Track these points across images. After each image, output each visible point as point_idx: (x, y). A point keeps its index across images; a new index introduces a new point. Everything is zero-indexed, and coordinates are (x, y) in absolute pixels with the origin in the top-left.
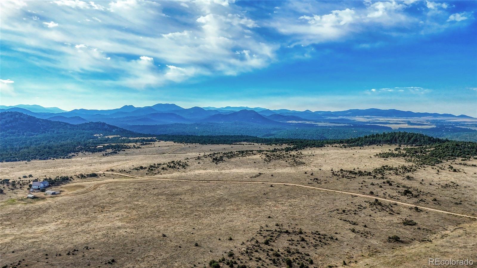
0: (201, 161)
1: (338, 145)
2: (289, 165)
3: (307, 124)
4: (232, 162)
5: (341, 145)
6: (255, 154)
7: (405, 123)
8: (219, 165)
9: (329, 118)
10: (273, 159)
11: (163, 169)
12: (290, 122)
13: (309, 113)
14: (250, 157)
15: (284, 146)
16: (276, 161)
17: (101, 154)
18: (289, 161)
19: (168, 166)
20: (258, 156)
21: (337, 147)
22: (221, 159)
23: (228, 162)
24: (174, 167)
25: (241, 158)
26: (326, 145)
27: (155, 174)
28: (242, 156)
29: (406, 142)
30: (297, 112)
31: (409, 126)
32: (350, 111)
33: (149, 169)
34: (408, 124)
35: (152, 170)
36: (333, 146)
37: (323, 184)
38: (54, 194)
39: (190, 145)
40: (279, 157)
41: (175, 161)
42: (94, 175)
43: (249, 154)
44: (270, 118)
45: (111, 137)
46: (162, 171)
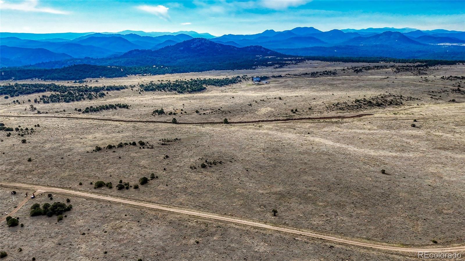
0: (345, 71)
2: (413, 75)
4: (368, 72)
6: (387, 68)
8: (359, 74)
10: (402, 71)
11: (320, 75)
14: (384, 70)
15: (416, 64)
16: (404, 72)
17: (272, 67)
18: (415, 72)
19: (323, 73)
20: (390, 69)
22: (361, 70)
23: (365, 72)
24: (327, 74)
27: (316, 77)
28: (377, 69)
33: (312, 74)
35: (314, 75)
37: (430, 82)
38: (266, 83)
39: (335, 63)
40: (407, 70)
41: (327, 71)
42: (280, 76)
43: (383, 68)
44: (416, 40)
45: (269, 57)
46: (320, 76)
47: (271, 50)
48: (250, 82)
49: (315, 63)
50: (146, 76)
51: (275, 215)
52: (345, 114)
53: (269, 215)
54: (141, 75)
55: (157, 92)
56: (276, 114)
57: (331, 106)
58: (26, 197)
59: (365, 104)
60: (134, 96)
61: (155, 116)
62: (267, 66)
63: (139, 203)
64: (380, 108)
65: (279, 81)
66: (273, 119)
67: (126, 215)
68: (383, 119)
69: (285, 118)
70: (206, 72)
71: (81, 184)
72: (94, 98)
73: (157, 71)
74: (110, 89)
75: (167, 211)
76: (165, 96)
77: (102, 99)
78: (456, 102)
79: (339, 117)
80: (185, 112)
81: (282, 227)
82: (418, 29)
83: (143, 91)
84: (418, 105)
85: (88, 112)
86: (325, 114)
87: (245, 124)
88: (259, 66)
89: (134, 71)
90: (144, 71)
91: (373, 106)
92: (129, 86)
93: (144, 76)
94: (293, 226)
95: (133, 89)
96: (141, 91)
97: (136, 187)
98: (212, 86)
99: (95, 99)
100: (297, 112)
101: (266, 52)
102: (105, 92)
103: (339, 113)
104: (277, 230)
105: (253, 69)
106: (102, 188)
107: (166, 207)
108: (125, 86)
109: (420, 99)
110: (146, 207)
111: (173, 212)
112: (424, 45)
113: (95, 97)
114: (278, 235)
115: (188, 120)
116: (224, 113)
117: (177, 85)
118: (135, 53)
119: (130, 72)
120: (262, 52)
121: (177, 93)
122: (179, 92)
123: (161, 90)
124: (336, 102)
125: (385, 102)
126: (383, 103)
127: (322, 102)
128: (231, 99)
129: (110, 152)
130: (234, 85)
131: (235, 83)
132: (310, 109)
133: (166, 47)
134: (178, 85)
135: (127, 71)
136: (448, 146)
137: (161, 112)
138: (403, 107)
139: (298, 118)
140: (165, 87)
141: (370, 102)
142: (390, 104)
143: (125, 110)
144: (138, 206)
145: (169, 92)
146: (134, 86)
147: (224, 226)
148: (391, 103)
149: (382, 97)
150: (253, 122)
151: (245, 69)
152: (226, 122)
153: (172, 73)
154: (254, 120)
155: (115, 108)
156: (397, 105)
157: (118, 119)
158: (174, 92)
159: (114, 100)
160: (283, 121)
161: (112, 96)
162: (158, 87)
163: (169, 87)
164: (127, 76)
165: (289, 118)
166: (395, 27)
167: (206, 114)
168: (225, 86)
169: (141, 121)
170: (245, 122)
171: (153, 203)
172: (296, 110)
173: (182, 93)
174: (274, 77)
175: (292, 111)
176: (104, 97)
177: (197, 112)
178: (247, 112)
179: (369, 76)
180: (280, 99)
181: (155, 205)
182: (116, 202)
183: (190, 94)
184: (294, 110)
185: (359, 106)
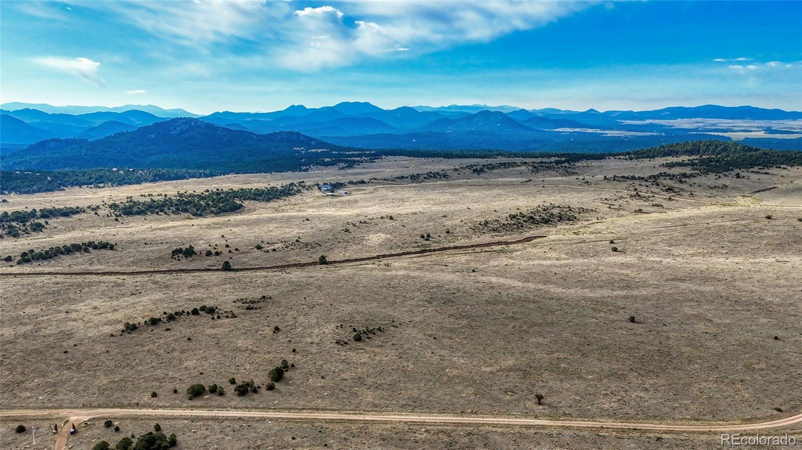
0: (460, 172)
1: (622, 157)
2: (559, 175)
3: (589, 133)
4: (495, 173)
5: (627, 157)
6: (519, 166)
7: (761, 130)
8: (482, 175)
9: (628, 122)
10: (541, 169)
11: (425, 178)
12: (560, 130)
13: (593, 114)
14: (514, 169)
15: (553, 159)
16: (545, 172)
17: (337, 167)
18: (561, 171)
19: (428, 176)
20: (523, 168)
21: (621, 159)
22: (482, 170)
23: (491, 173)
24: (435, 177)
25: (504, 169)
26: (607, 158)
27: (420, 182)
28: (505, 168)
29: (710, 152)
30: (573, 113)
31: (766, 135)
32: (667, 109)
33: (411, 178)
34: (766, 131)
35: (415, 179)
36: (615, 158)
37: (592, 185)
38: (346, 193)
39: (433, 159)
40: (548, 168)
41: (433, 172)
42: (363, 182)
43: (513, 166)
44: (527, 124)
45: (319, 151)
46: (425, 180)
47: (316, 140)
48: (317, 193)
49: (403, 160)
50: (103, 187)
51: (540, 404)
52: (504, 237)
53: (531, 404)
54: (92, 186)
55: (150, 217)
56: (400, 244)
57: (478, 227)
58: (55, 433)
59: (526, 221)
60: (106, 226)
61: (179, 260)
62: (326, 165)
63: (298, 414)
64: (550, 226)
65: (365, 190)
66: (399, 251)
67: (293, 438)
68: (566, 242)
69: (418, 249)
70: (219, 177)
71: (154, 395)
72: (23, 235)
73: (125, 179)
74: (49, 214)
75: (361, 420)
76: (171, 224)
77: (41, 235)
78: (644, 213)
79: (499, 243)
80: (237, 250)
81: (566, 420)
82: (521, 108)
83: (120, 216)
84: (598, 219)
85: (30, 261)
86: (476, 240)
87: (358, 263)
88: (311, 166)
89: (76, 180)
90: (96, 179)
91: (538, 223)
92: (86, 208)
93: (100, 187)
94: (579, 416)
95: (98, 213)
96: (117, 216)
97: (271, 388)
98: (252, 202)
99: (26, 235)
100: (430, 239)
101: (308, 142)
102: (42, 221)
103: (496, 237)
104: (563, 426)
105: (303, 171)
106: (205, 397)
107: (352, 414)
108: (78, 208)
109: (595, 211)
110: (318, 419)
111: (373, 421)
112: (538, 131)
113: (24, 231)
114: (570, 433)
115: (250, 263)
116: (310, 246)
117: (187, 202)
118: (52, 145)
119: (67, 182)
120: (302, 142)
121: (191, 216)
122: (195, 215)
123: (157, 213)
124: (482, 220)
125: (552, 216)
126: (551, 219)
127: (460, 220)
128: (305, 223)
129: (159, 330)
130: (292, 199)
131: (291, 195)
132: (448, 232)
133: (118, 134)
134: (189, 202)
135: (61, 180)
136: (680, 275)
137: (190, 252)
138: (580, 224)
139: (438, 248)
140: (163, 206)
141: (532, 218)
142: (560, 220)
143: (109, 253)
144: (303, 419)
145: (176, 216)
146: (98, 207)
147: (476, 431)
148: (561, 218)
149: (545, 210)
150: (368, 259)
151: (289, 170)
152: (323, 261)
153: (154, 180)
154: (368, 255)
155: (86, 251)
156: (570, 221)
157: (107, 271)
158: (186, 215)
159: (69, 235)
160: (419, 255)
161: (59, 227)
162: (150, 207)
163: (171, 206)
164: (64, 190)
165: (423, 249)
166: (489, 105)
167: (277, 250)
168: (276, 200)
169: (160, 272)
170: (356, 260)
171: (324, 409)
172: (429, 236)
173: (201, 215)
174: (351, 183)
175: (423, 237)
176: (43, 230)
177: (259, 247)
178: (348, 242)
179: (498, 178)
180: (391, 218)
181: (330, 413)
182: (254, 418)
183: (217, 216)
184: (426, 236)
185: (520, 225)
